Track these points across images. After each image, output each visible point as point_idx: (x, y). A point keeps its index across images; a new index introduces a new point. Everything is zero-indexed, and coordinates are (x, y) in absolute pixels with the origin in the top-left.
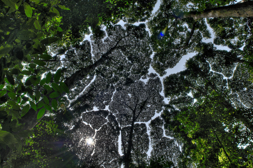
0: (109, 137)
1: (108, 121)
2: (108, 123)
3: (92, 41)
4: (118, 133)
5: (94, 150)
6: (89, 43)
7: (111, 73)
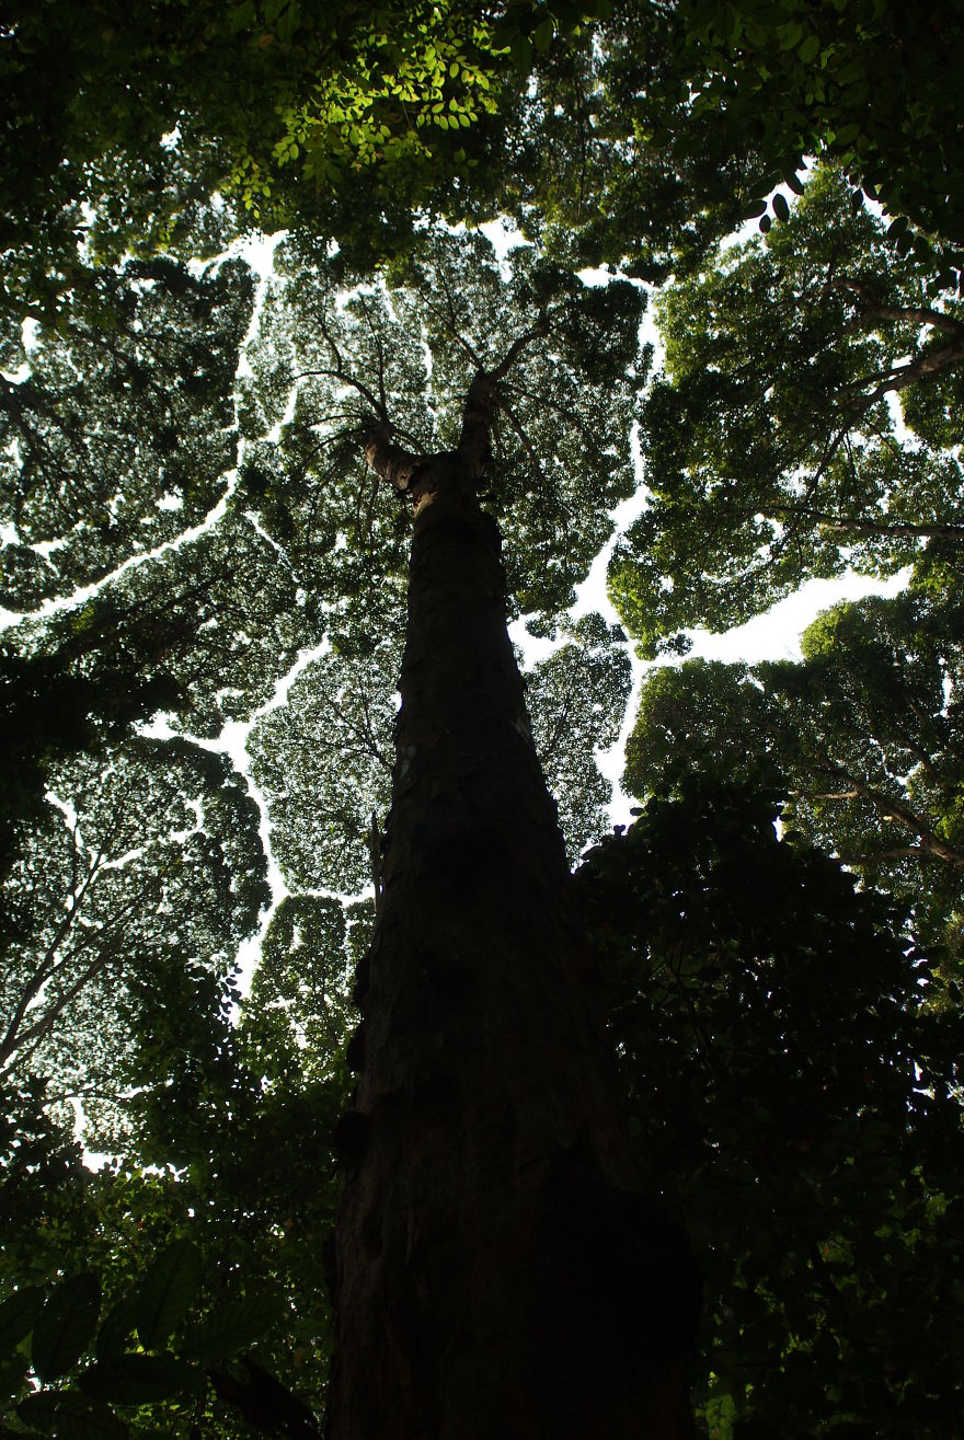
0: (171, 928)
1: (199, 828)
2: (199, 836)
3: (276, 278)
4: (249, 925)
5: (45, 985)
6: (247, 286)
7: (331, 528)
